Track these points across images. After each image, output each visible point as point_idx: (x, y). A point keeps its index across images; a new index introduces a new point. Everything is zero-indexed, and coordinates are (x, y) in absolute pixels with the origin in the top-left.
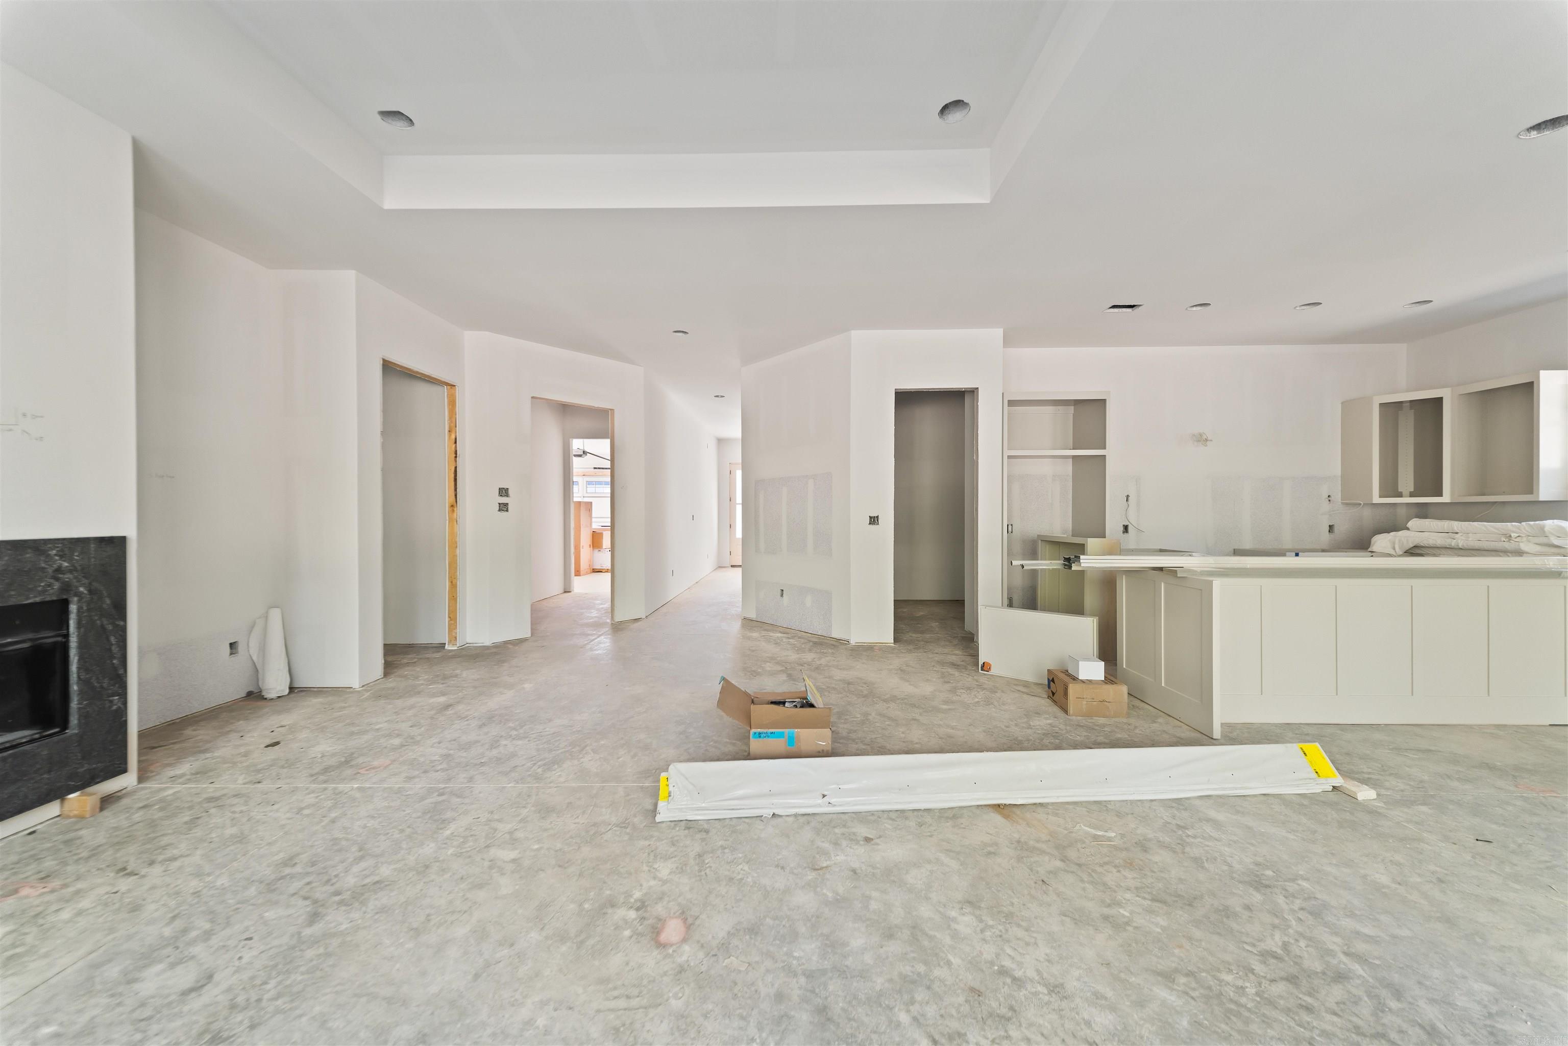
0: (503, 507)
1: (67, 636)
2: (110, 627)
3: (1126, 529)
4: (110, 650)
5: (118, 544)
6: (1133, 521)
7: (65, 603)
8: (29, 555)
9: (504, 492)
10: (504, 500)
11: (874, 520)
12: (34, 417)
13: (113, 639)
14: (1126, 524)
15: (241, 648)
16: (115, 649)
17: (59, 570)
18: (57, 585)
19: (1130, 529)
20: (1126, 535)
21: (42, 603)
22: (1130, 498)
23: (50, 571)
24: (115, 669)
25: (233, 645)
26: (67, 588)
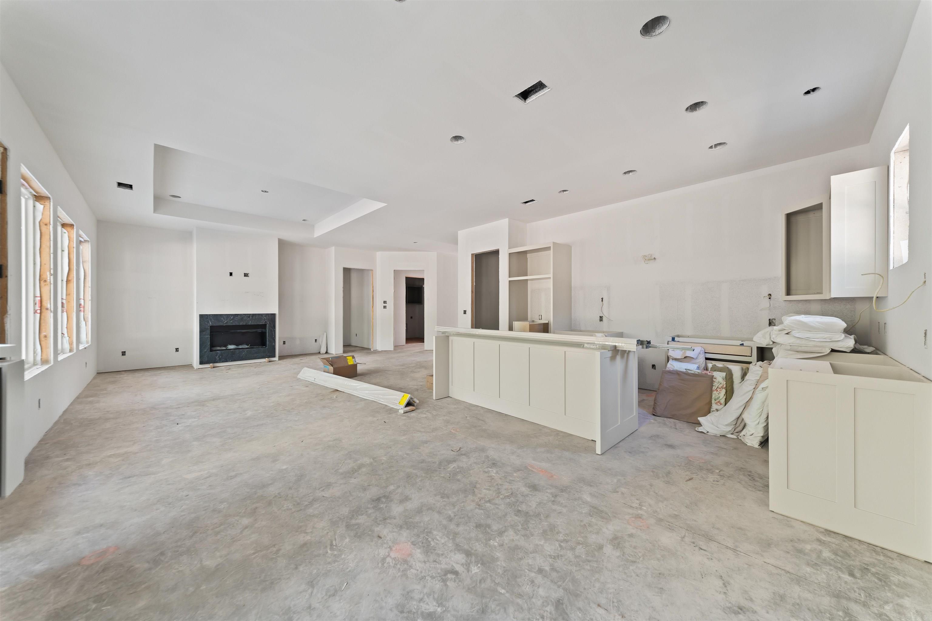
0: (385, 307)
1: (266, 330)
2: (273, 330)
3: (601, 319)
4: (272, 334)
5: (274, 315)
6: (605, 314)
7: (266, 324)
8: (260, 316)
9: (385, 302)
10: (385, 305)
11: (465, 312)
12: (262, 293)
13: (273, 332)
14: (601, 316)
15: (317, 341)
16: (273, 334)
17: (265, 319)
18: (264, 322)
19: (604, 319)
20: (601, 322)
21: (262, 324)
22: (603, 299)
23: (263, 319)
24: (273, 338)
25: (316, 340)
26: (266, 322)
